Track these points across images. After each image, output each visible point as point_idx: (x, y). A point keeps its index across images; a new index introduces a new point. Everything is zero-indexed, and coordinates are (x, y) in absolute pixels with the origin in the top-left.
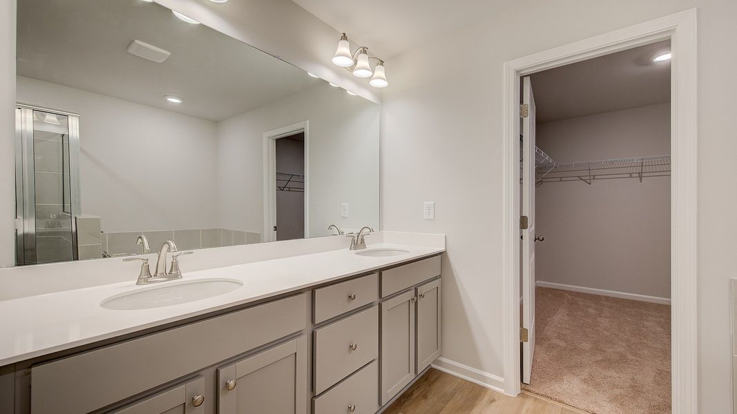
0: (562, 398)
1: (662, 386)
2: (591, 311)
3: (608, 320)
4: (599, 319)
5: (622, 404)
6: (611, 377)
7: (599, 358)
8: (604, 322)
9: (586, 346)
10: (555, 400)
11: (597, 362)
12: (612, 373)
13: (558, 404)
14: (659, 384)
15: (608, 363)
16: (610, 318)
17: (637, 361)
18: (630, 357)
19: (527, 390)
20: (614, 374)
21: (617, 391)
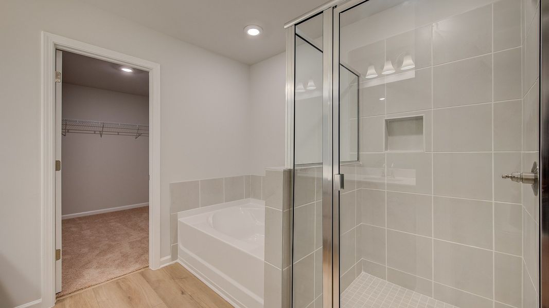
0: (90, 284)
1: (135, 249)
2: (74, 229)
3: (89, 230)
4: (82, 232)
5: (123, 266)
6: (110, 258)
7: (97, 252)
8: (87, 233)
9: (85, 250)
10: (85, 288)
11: (97, 255)
12: (109, 256)
13: (89, 288)
14: (133, 248)
15: (104, 252)
16: (88, 229)
17: (118, 244)
18: (113, 244)
19: (61, 297)
20: (111, 255)
21: (117, 262)
